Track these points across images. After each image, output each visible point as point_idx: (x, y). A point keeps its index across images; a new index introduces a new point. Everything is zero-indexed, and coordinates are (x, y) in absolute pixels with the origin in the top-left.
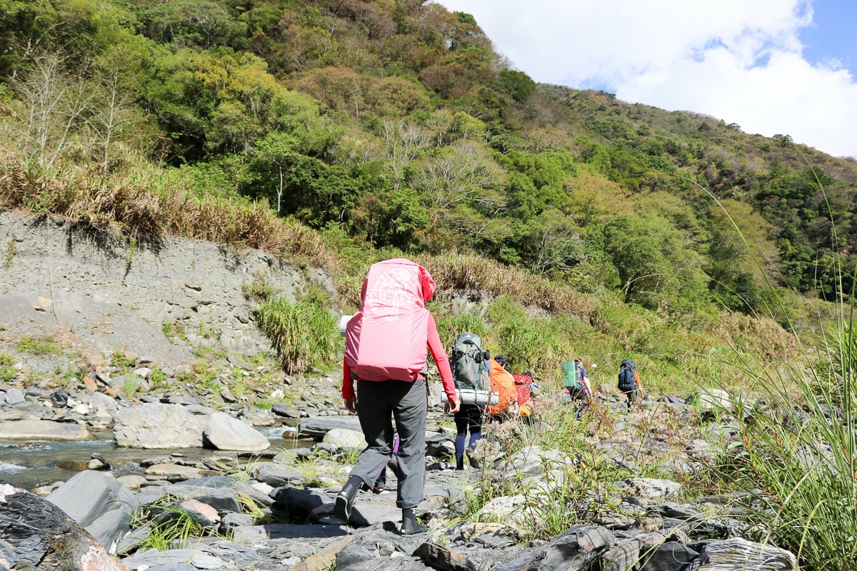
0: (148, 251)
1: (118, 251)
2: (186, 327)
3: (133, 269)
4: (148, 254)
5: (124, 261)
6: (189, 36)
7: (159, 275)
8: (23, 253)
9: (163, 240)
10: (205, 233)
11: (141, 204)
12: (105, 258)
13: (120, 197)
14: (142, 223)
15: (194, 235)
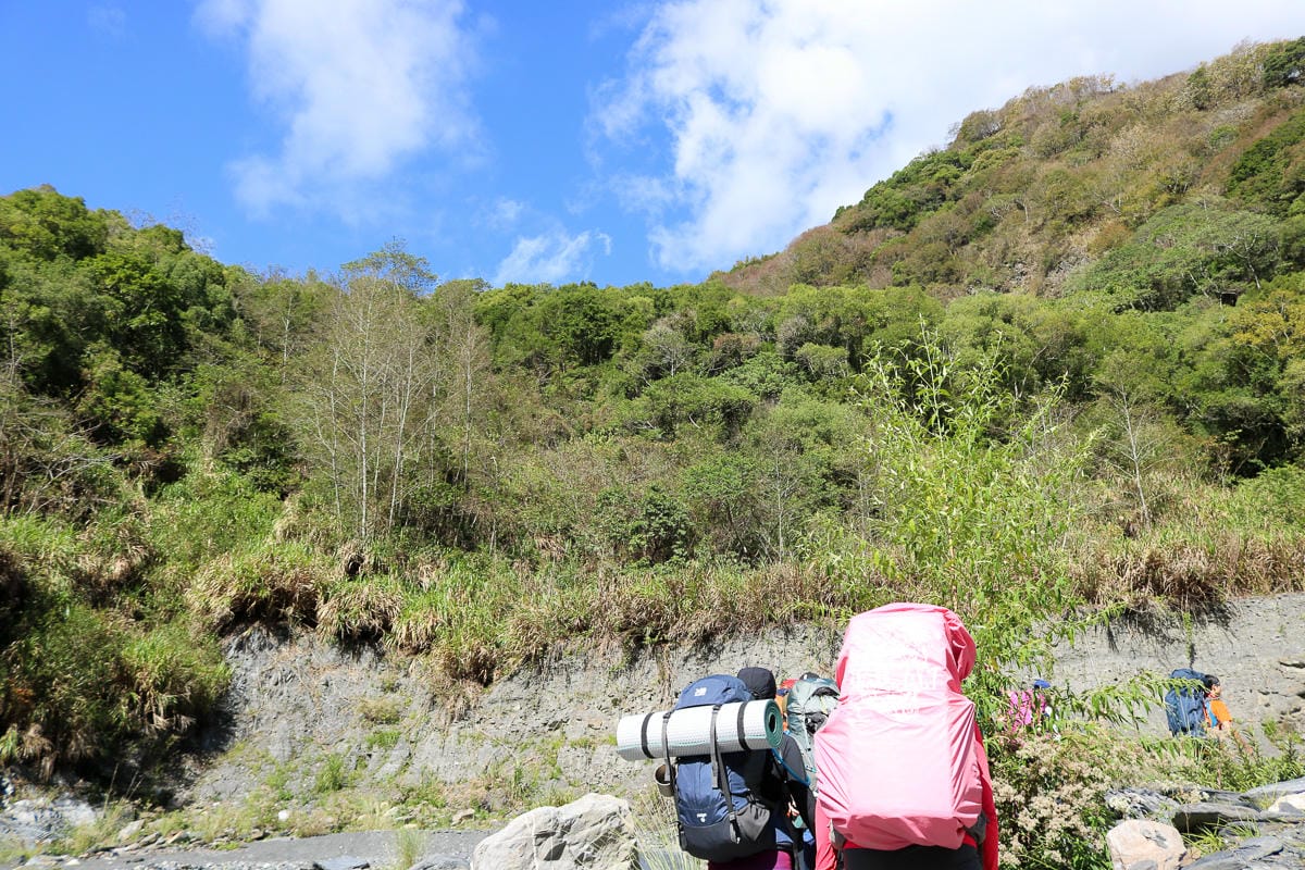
0: (1213, 625)
1: (1172, 633)
2: (1298, 724)
3: (1199, 653)
4: (1213, 629)
5: (1184, 646)
6: (1218, 275)
7: (1238, 656)
8: (1062, 660)
9: (1228, 605)
10: (1289, 581)
11: (1180, 567)
12: (1159, 647)
13: (1154, 563)
14: (1190, 590)
15: (1272, 589)
